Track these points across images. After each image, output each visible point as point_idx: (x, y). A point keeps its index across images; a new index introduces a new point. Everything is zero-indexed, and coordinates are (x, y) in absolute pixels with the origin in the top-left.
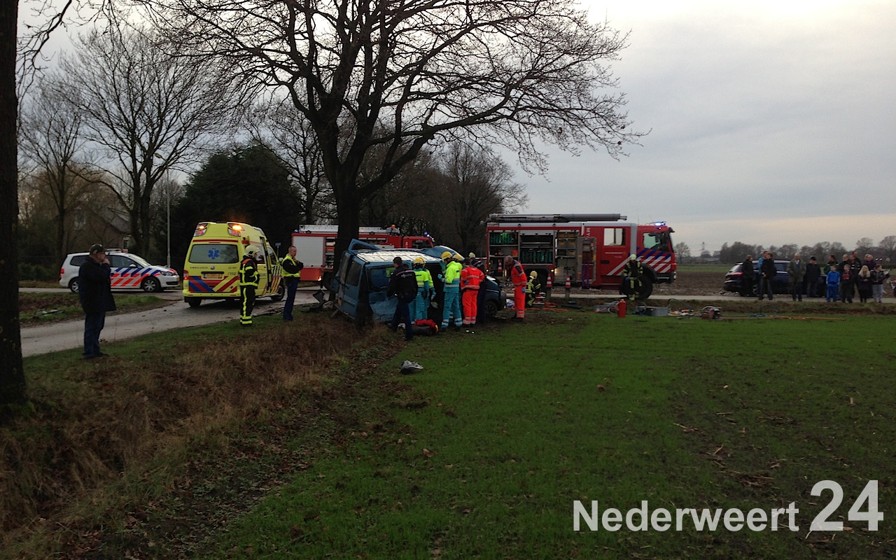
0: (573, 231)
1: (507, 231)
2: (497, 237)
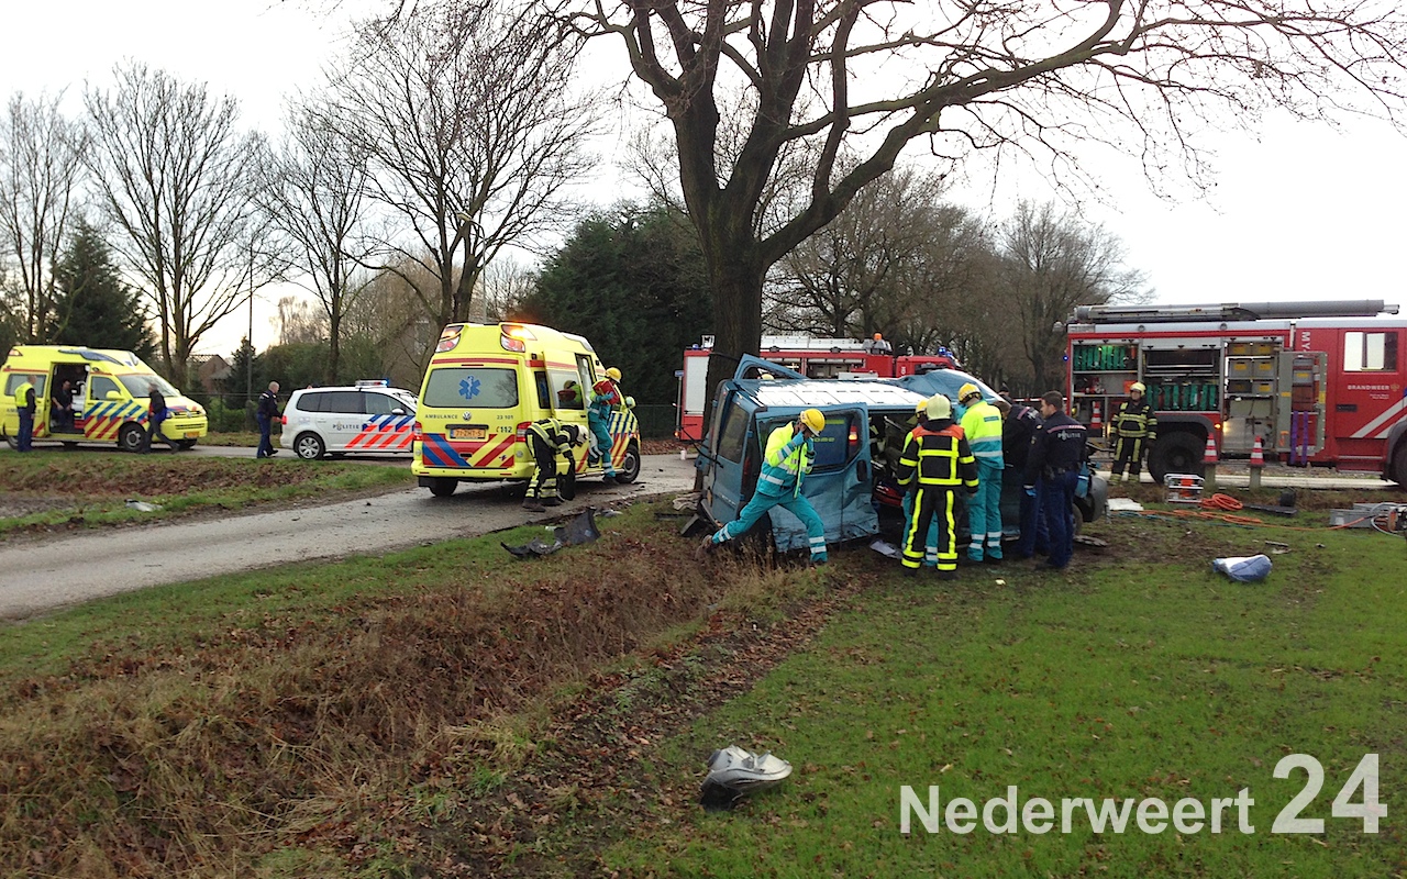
0: (1269, 339)
1: (1111, 341)
2: (1090, 355)
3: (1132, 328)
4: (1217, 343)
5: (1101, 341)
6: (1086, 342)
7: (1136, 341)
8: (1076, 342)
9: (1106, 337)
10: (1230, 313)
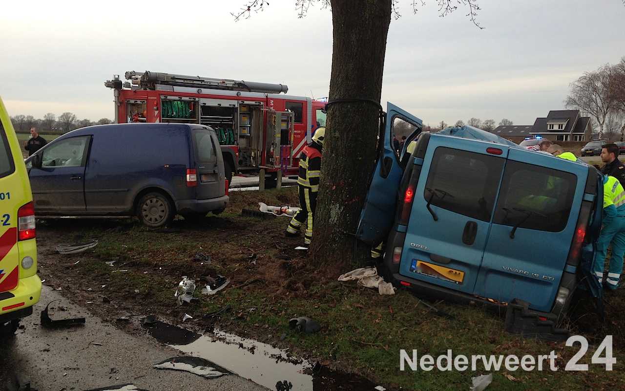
0: (258, 103)
1: (184, 98)
2: (169, 107)
3: (194, 90)
4: (235, 103)
5: (177, 98)
6: (169, 97)
7: (197, 99)
8: (162, 97)
9: (181, 95)
10: (237, 86)
